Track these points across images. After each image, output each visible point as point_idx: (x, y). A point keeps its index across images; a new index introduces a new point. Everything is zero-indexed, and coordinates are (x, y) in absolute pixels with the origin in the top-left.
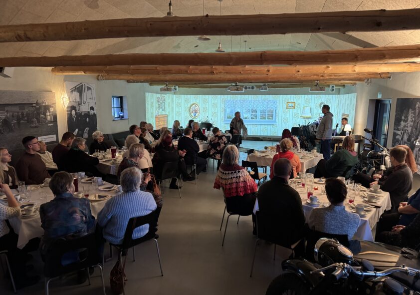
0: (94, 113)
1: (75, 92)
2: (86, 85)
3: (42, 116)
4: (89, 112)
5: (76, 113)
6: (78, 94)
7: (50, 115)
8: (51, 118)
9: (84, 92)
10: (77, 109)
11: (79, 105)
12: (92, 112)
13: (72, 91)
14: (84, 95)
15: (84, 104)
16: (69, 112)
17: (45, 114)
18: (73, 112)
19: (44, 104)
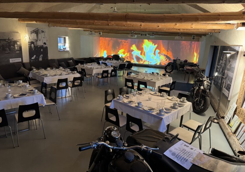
0: (46, 46)
1: (34, 34)
2: (41, 30)
3: (12, 47)
4: (42, 46)
5: (34, 46)
6: (35, 35)
7: (17, 46)
8: (18, 48)
9: (40, 33)
10: (35, 43)
11: (36, 41)
12: (45, 46)
13: (32, 33)
14: (40, 35)
15: (39, 40)
16: (30, 45)
17: (14, 46)
18: (32, 45)
19: (13, 40)
